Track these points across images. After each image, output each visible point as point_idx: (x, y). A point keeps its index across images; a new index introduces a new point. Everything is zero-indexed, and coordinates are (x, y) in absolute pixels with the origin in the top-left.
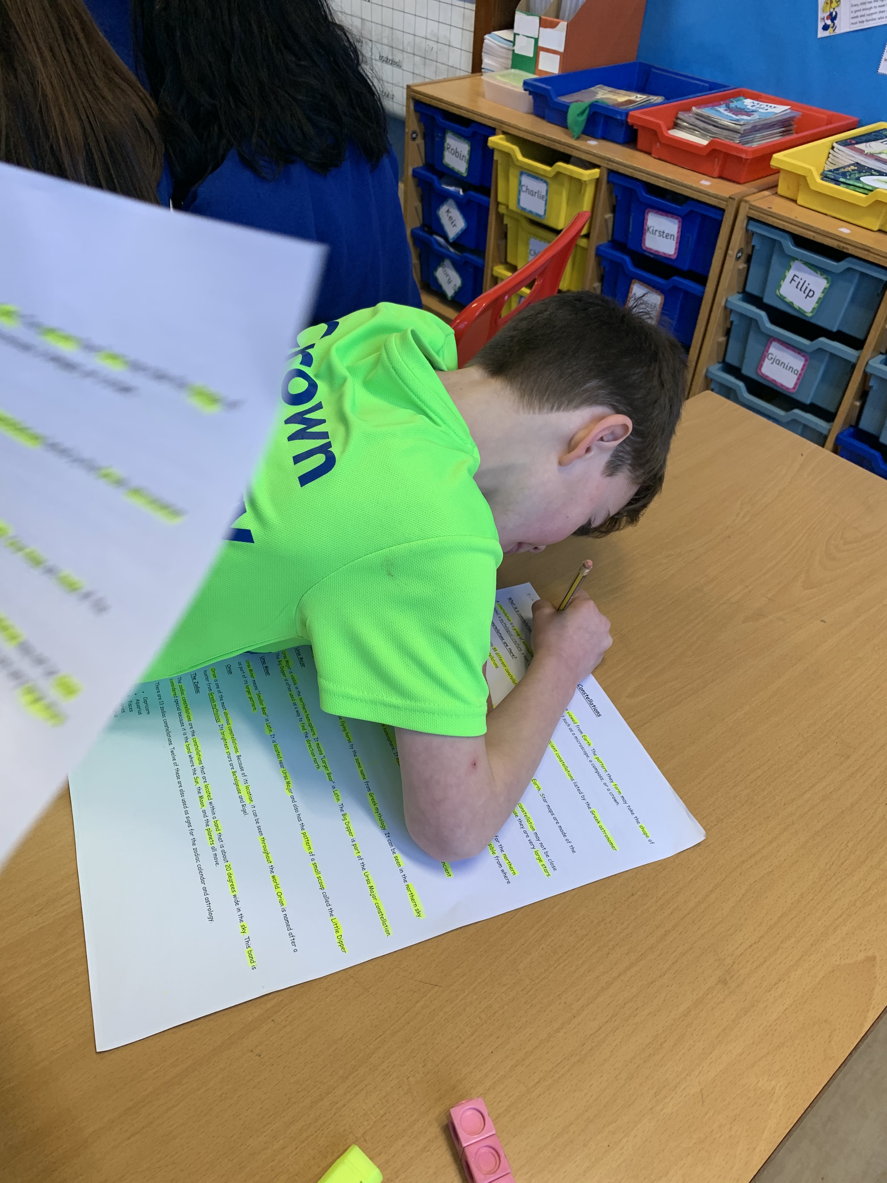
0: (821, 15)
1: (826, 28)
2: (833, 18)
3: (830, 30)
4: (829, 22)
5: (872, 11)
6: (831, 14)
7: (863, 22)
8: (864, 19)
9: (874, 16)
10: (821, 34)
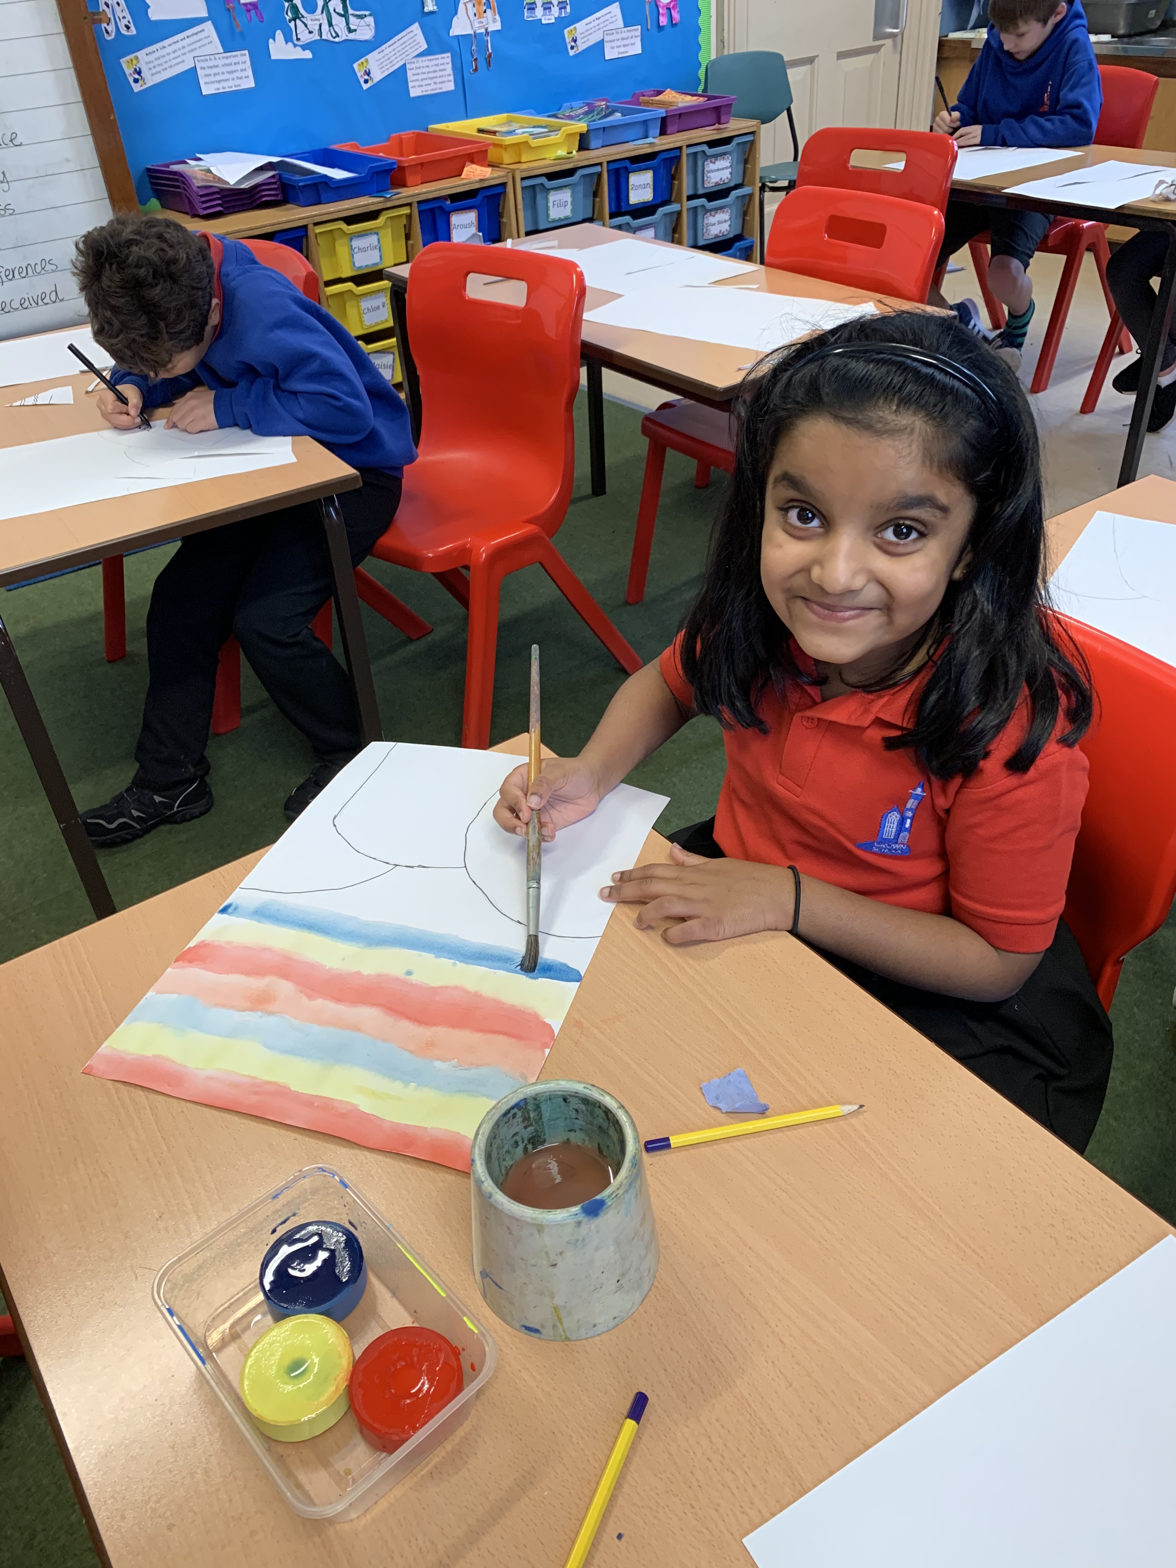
0: (359, 75)
1: (366, 81)
2: (368, 74)
3: (370, 82)
4: (366, 77)
5: (391, 59)
6: (365, 71)
7: (388, 69)
8: (388, 66)
9: (393, 63)
10: (365, 87)
